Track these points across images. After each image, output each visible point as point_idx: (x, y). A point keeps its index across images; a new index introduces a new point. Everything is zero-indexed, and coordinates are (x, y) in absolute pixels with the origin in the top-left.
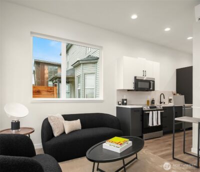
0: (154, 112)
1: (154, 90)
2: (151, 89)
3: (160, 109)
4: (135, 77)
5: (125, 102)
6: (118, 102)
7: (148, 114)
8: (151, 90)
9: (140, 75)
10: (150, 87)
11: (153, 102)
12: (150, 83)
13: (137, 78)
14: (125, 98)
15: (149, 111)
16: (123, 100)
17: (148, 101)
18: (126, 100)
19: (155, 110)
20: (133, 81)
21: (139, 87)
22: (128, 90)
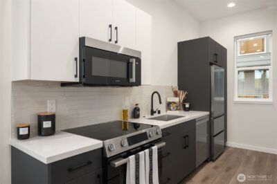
0: (141, 153)
1: (138, 83)
2: (133, 80)
3: (155, 137)
4: (82, 40)
5: (47, 124)
6: (18, 129)
7: (124, 166)
8: (132, 85)
9: (99, 37)
10: (129, 75)
11: (136, 113)
12: (129, 65)
13: (87, 44)
14: (50, 109)
15: (128, 153)
16: (41, 119)
17: (125, 112)
18: (52, 118)
19: (143, 148)
20: (75, 52)
21: (95, 73)
22: (64, 84)
